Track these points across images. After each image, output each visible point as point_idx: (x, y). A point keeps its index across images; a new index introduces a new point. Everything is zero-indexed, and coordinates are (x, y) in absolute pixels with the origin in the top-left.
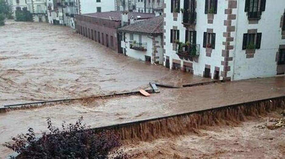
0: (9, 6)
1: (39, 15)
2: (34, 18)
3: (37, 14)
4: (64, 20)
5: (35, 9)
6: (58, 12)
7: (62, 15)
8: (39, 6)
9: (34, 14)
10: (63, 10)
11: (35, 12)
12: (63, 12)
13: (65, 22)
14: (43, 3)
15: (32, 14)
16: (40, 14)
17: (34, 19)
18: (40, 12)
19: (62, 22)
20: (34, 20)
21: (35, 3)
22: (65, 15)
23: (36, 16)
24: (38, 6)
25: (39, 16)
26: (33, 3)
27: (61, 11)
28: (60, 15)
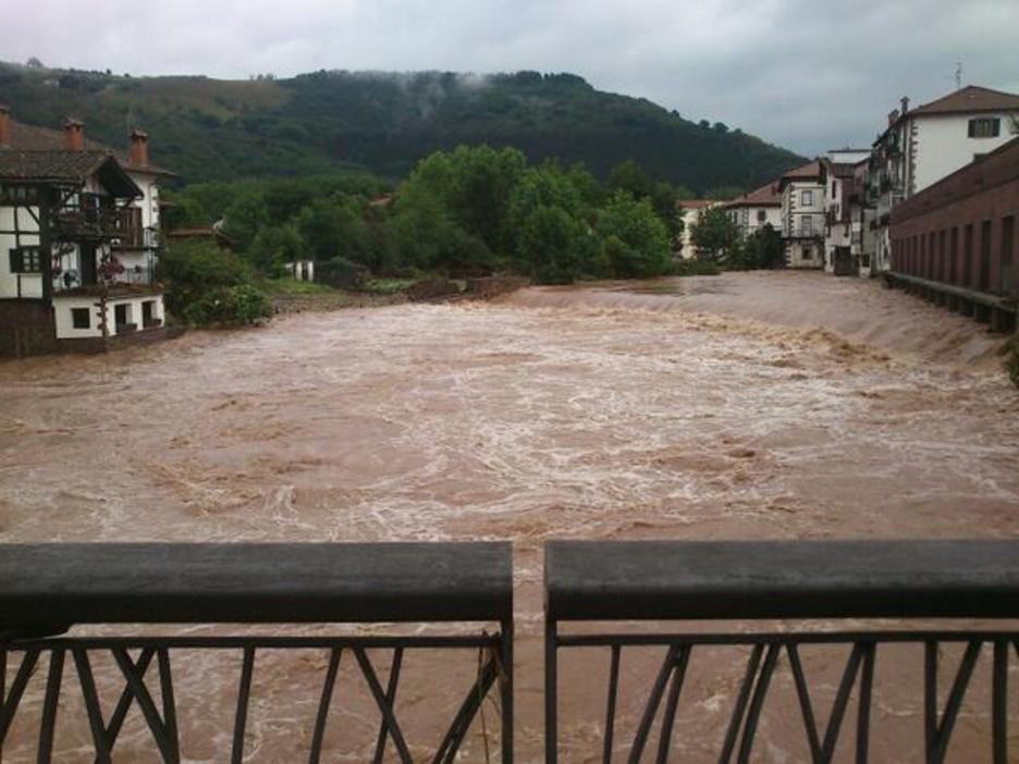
0: (740, 227)
1: (804, 242)
2: (788, 248)
3: (799, 240)
4: (865, 243)
5: (796, 225)
6: (850, 222)
7: (858, 230)
8: (806, 217)
9: (791, 239)
10: (863, 215)
11: (795, 234)
12: (862, 221)
13: (865, 248)
14: (818, 210)
15: (785, 239)
16: (807, 239)
17: (789, 251)
18: (807, 234)
19: (856, 250)
20: (788, 254)
21: (798, 210)
22: (867, 229)
23: (796, 244)
24: (803, 217)
25: (803, 246)
26: (793, 211)
27: (859, 217)
28: (854, 230)
